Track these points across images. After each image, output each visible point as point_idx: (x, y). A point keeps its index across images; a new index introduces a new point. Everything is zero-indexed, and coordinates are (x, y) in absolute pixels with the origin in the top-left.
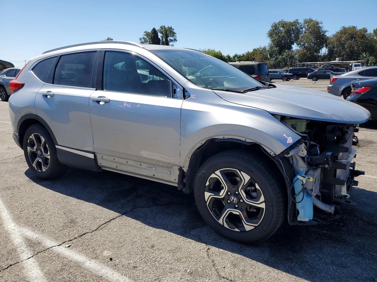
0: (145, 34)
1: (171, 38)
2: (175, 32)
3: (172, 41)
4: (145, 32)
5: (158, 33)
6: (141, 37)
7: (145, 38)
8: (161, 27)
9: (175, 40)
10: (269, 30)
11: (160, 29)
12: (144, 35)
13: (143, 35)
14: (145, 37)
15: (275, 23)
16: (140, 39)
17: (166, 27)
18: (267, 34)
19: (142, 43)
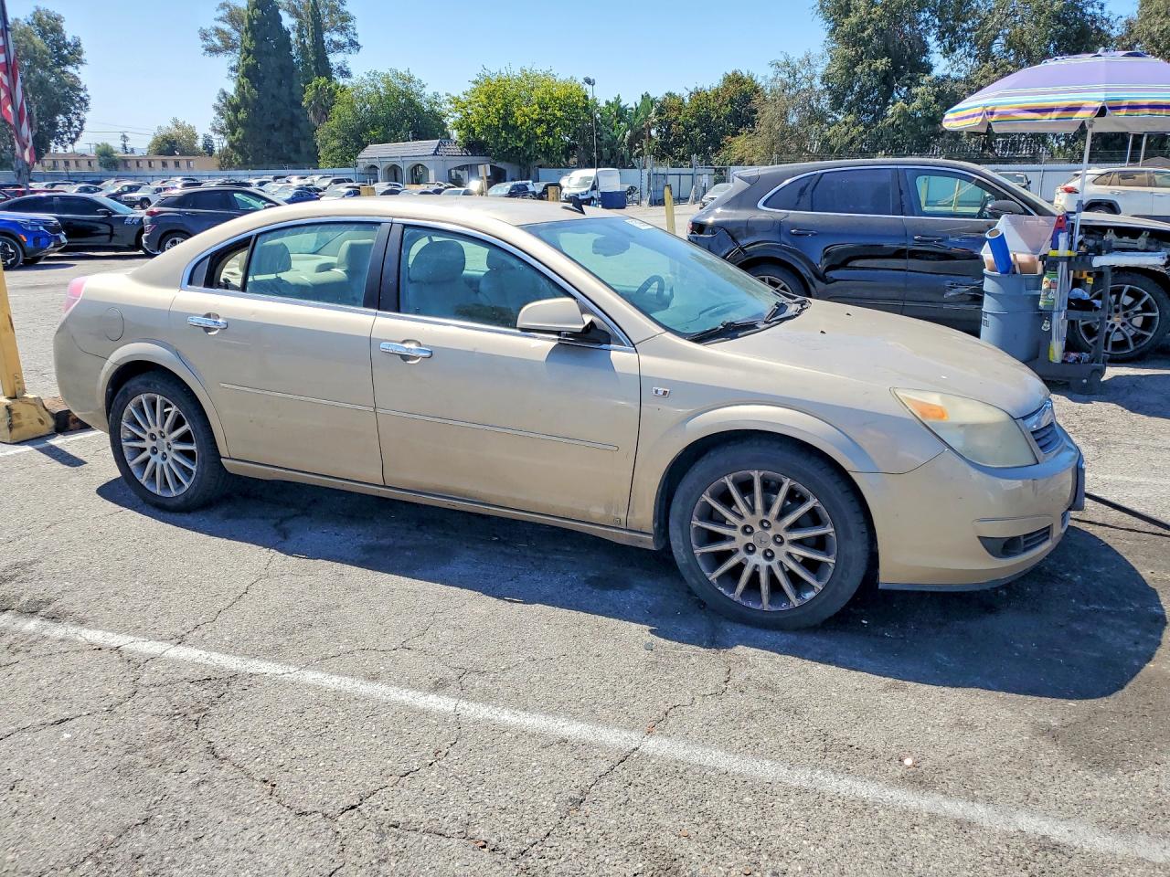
0: (222, 13)
1: (336, 37)
2: (353, 13)
3: (339, 47)
4: (223, 6)
5: (278, 10)
6: (206, 27)
7: (223, 32)
9: (354, 44)
12: (221, 19)
13: (215, 19)
14: (227, 27)
16: (205, 36)
19: (213, 50)
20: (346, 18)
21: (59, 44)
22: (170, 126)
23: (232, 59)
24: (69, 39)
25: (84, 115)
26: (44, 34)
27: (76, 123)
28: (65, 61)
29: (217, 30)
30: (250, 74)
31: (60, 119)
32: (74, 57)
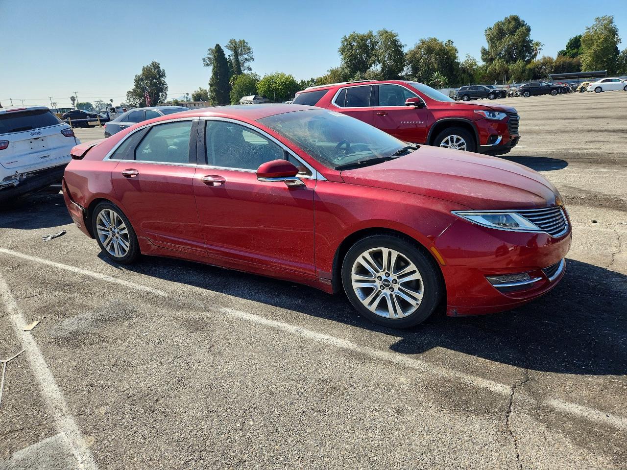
0: (209, 52)
1: (246, 56)
2: (251, 47)
3: (247, 60)
4: (209, 50)
5: (223, 51)
6: (204, 57)
7: (210, 58)
8: (230, 42)
9: (252, 58)
10: (340, 46)
11: (229, 44)
12: (209, 54)
13: (207, 54)
14: (211, 56)
15: (345, 37)
16: (204, 60)
17: (237, 40)
18: (339, 51)
19: (207, 65)
20: (249, 49)
21: (159, 71)
22: (199, 90)
23: (211, 68)
24: (161, 70)
25: (167, 93)
26: (155, 69)
27: (165, 95)
28: (162, 76)
29: (208, 58)
30: (215, 73)
31: (160, 94)
32: (163, 75)
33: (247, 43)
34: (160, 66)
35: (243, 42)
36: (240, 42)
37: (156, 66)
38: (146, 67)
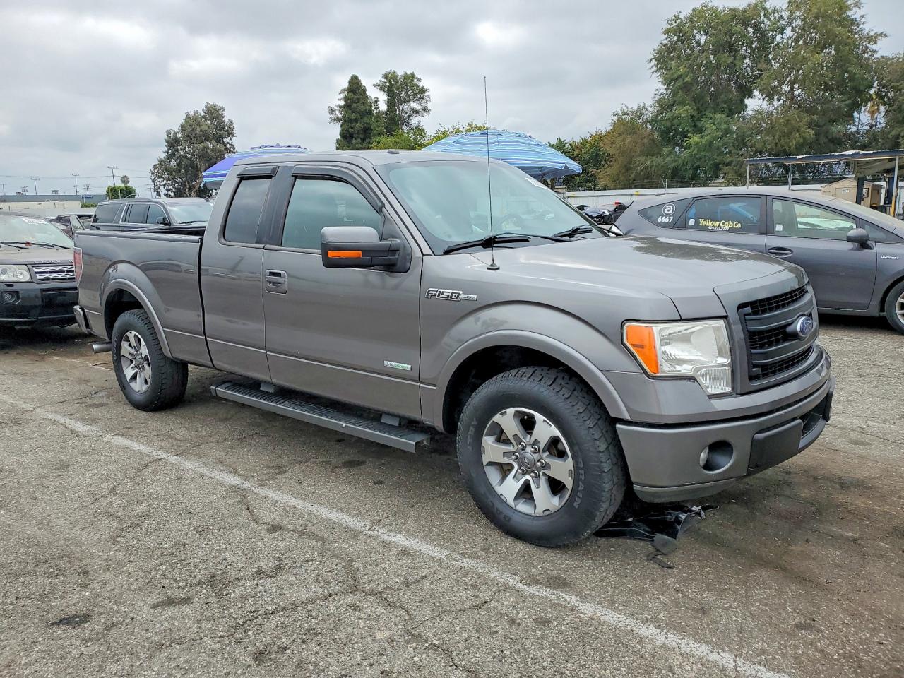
1: (415, 105)
2: (426, 87)
3: (415, 111)
4: (339, 90)
5: (366, 91)
6: (333, 106)
9: (425, 109)
10: (656, 46)
11: (384, 80)
13: (339, 100)
15: (677, 18)
16: (332, 111)
17: (400, 73)
18: (651, 60)
19: (335, 120)
20: (423, 91)
23: (339, 125)
24: (226, 120)
26: (213, 119)
32: (230, 133)
33: (419, 80)
34: (225, 113)
35: (410, 79)
36: (406, 77)
37: (214, 113)
38: (192, 114)
